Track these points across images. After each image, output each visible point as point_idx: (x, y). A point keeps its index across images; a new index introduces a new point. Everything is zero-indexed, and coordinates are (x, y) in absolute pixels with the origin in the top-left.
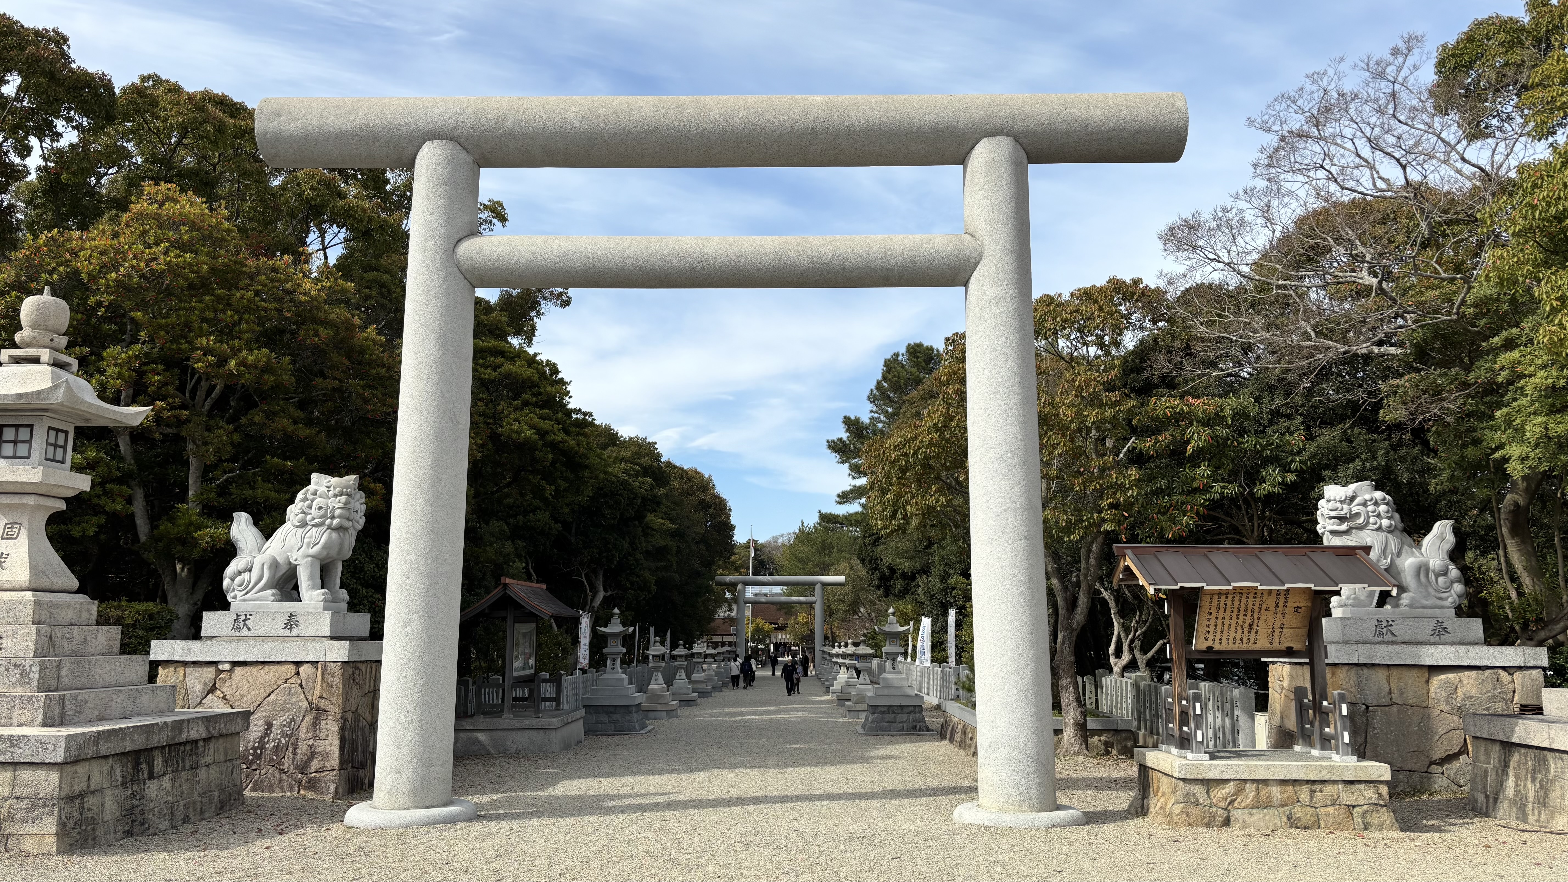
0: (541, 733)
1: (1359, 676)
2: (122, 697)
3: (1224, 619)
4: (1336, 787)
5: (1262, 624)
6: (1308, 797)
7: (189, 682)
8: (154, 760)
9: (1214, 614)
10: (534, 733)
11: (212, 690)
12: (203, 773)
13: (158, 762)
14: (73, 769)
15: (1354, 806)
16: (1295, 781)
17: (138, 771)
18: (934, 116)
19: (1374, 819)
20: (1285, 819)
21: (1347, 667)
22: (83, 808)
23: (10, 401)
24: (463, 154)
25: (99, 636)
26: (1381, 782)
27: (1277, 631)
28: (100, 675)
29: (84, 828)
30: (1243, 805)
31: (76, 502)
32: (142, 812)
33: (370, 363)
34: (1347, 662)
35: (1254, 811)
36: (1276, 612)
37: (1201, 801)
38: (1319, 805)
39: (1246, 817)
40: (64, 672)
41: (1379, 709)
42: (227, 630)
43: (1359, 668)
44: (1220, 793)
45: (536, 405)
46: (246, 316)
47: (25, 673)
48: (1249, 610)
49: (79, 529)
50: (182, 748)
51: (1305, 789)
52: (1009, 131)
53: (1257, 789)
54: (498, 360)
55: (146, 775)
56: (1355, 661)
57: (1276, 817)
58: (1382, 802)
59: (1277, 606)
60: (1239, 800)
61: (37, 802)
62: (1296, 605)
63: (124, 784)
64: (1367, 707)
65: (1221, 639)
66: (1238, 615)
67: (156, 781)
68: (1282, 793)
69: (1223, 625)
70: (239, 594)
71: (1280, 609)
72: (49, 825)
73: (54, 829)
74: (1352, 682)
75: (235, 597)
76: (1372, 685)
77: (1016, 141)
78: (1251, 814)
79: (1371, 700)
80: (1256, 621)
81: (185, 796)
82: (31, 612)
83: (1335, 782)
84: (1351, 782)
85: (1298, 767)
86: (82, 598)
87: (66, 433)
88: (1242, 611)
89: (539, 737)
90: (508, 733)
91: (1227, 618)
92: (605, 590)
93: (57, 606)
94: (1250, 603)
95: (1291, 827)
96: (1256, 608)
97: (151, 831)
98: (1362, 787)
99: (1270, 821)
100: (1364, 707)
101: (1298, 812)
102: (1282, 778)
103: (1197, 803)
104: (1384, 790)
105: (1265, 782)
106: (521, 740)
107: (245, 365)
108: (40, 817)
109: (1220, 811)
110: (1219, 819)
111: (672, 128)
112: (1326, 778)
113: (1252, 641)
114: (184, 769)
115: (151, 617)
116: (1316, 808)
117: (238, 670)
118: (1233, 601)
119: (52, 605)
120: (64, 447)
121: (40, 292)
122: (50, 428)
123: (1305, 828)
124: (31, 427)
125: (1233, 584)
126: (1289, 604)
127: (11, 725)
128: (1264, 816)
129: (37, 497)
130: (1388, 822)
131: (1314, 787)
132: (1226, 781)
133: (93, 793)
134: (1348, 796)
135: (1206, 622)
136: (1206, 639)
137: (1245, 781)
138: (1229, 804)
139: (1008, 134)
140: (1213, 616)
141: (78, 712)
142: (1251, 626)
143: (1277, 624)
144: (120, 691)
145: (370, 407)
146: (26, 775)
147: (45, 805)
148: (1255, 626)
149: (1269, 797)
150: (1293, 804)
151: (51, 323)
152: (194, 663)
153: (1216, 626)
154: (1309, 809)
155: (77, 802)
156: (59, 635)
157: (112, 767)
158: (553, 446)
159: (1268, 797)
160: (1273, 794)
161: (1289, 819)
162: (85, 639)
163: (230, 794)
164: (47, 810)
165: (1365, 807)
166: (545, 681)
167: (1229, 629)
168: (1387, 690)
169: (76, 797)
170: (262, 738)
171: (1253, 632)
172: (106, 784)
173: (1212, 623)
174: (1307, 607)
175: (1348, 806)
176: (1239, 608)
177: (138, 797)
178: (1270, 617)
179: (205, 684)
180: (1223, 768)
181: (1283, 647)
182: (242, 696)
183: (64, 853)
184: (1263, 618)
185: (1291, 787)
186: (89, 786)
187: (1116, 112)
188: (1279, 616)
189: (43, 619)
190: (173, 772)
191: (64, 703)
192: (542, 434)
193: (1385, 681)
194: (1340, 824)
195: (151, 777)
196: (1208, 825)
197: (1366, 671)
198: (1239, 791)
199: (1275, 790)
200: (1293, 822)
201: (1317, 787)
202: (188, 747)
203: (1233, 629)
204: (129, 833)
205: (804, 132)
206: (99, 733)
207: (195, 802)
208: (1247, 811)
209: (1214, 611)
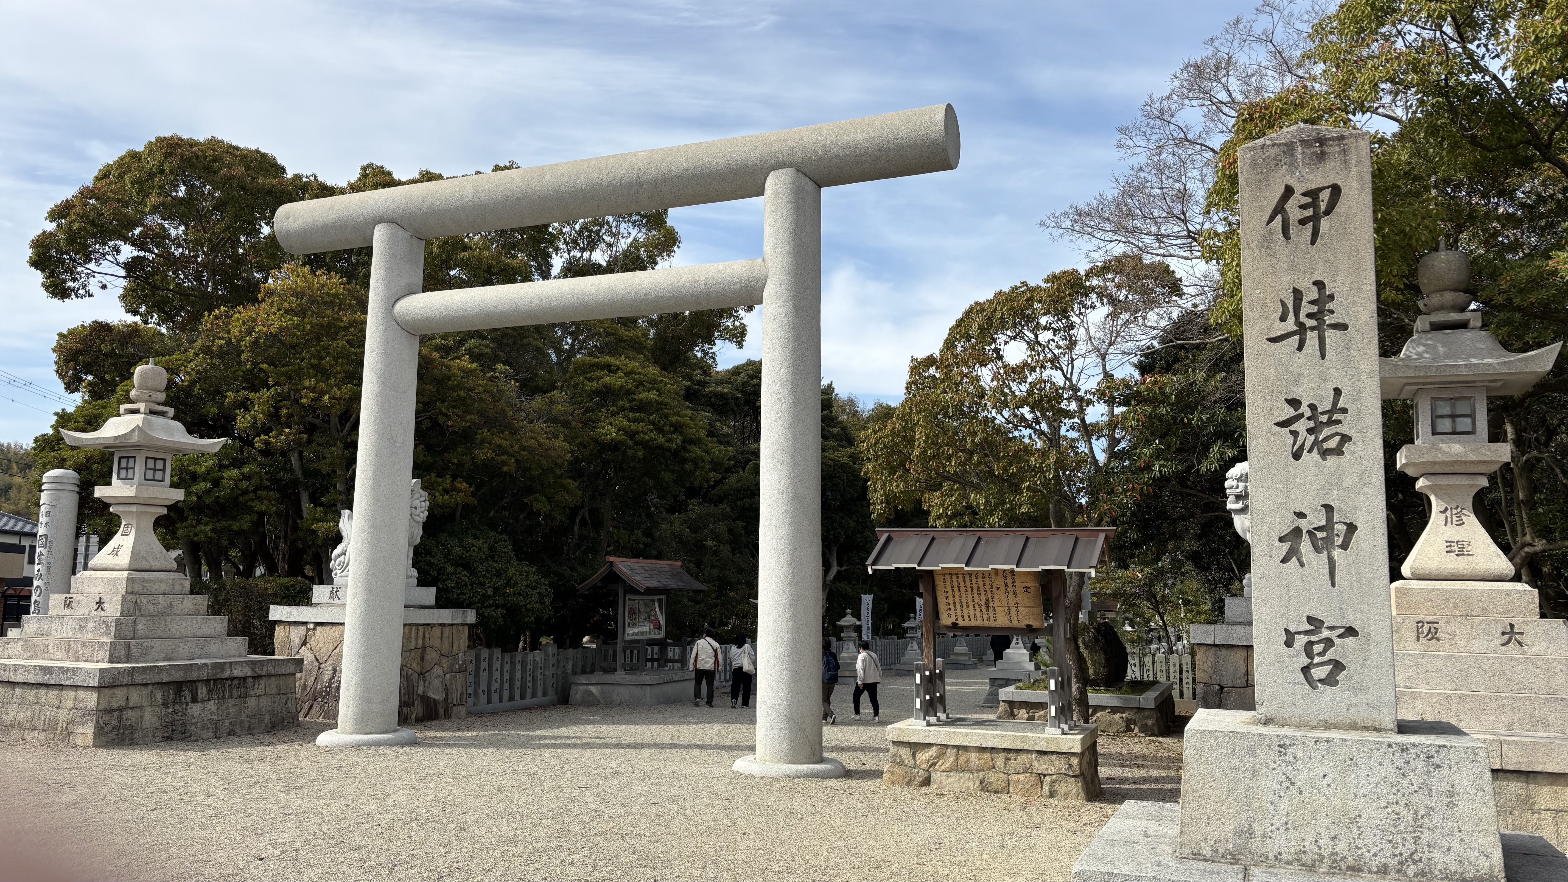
0: (639, 688)
1: (1217, 657)
2: (189, 644)
3: (960, 597)
4: (1030, 756)
5: (997, 603)
6: (1003, 764)
7: (292, 636)
8: (197, 689)
9: (950, 592)
10: (634, 688)
11: (304, 643)
12: (252, 702)
13: (202, 691)
14: (111, 691)
15: (1045, 775)
16: (993, 748)
17: (180, 696)
18: (729, 158)
19: (1061, 788)
20: (977, 783)
21: (1205, 648)
22: (122, 718)
23: (111, 442)
24: (401, 232)
25: (185, 602)
26: (1073, 754)
27: (1013, 610)
28: (177, 630)
29: (122, 731)
30: (943, 768)
31: (174, 508)
32: (184, 725)
33: (453, 389)
34: (1202, 642)
35: (952, 774)
36: (1007, 592)
37: (906, 762)
38: (1012, 772)
39: (943, 779)
40: (140, 627)
41: (1234, 690)
42: (326, 600)
43: (1218, 649)
44: (923, 756)
45: (632, 410)
46: (340, 361)
47: (108, 627)
48: (982, 588)
49: (237, 524)
50: (229, 682)
51: (1002, 756)
52: (791, 163)
53: (957, 754)
54: (598, 373)
55: (189, 699)
56: (1210, 642)
57: (968, 782)
58: (1071, 773)
59: (1006, 586)
60: (940, 763)
61: (86, 712)
62: (1024, 585)
63: (165, 704)
64: (1222, 688)
65: (963, 616)
66: (973, 594)
67: (199, 704)
68: (980, 759)
69: (961, 603)
70: (339, 572)
71: (1010, 589)
72: (90, 728)
73: (92, 731)
74: (1209, 663)
75: (336, 574)
76: (1228, 666)
77: (798, 170)
78: (948, 777)
79: (1226, 681)
80: (991, 600)
81: (230, 716)
82: (125, 586)
83: (1029, 752)
84: (1045, 753)
85: (994, 736)
86: (179, 575)
87: (164, 460)
88: (975, 590)
89: (636, 691)
90: (614, 687)
91: (963, 596)
92: (840, 564)
93: (149, 581)
94: (981, 583)
95: (982, 790)
96: (988, 587)
97: (192, 738)
98: (1054, 757)
99: (964, 784)
100: (1218, 687)
101: (991, 777)
102: (978, 745)
103: (902, 763)
104: (1075, 761)
105: (965, 748)
106: (622, 693)
107: (334, 398)
108: (86, 722)
109: (921, 772)
110: (919, 779)
111: (535, 193)
112: (1019, 748)
113: (992, 619)
114: (231, 697)
115: (287, 588)
116: (1009, 775)
117: (318, 628)
118: (964, 580)
119: (144, 580)
120: (164, 470)
121: (147, 363)
122: (147, 458)
123: (995, 792)
124: (134, 457)
125: (941, 565)
126: (1017, 584)
127: (93, 661)
128: (960, 779)
129: (139, 506)
130: (1074, 791)
131: (1009, 755)
132: (930, 745)
133: (132, 708)
134: (1040, 766)
135: (945, 600)
136: (950, 616)
137: (947, 746)
138: (931, 766)
139: (791, 166)
140: (950, 594)
141: (142, 654)
142: (987, 603)
143: (1012, 603)
144: (188, 641)
145: (450, 423)
146: (81, 694)
147: (90, 714)
148: (991, 604)
149: (967, 761)
150: (989, 769)
151: (150, 384)
152: (295, 623)
153: (955, 603)
154: (1001, 775)
155: (115, 714)
156: (145, 601)
157: (152, 692)
158: (645, 445)
159: (965, 762)
160: (972, 759)
161: (981, 783)
162: (171, 604)
163: (283, 718)
164: (90, 717)
165: (1055, 777)
166: (671, 645)
167: (968, 607)
168: (1244, 671)
169: (115, 710)
170: (330, 680)
171: (991, 610)
172: (145, 703)
173: (951, 600)
174: (1035, 587)
175: (1039, 774)
176: (972, 587)
177: (180, 714)
178: (1003, 596)
179: (300, 639)
180: (926, 734)
181: (1023, 624)
182: (321, 648)
183: (99, 747)
184: (996, 597)
185: (989, 754)
186: (127, 704)
187: (880, 132)
188: (1011, 595)
189: (136, 590)
190: (218, 698)
191: (129, 648)
192: (632, 435)
193: (1242, 662)
194: (1028, 790)
195: (194, 700)
196: (909, 784)
197: (1224, 651)
198: (941, 755)
199: (974, 756)
200: (985, 787)
201: (1012, 755)
202: (236, 682)
203: (971, 607)
204: (169, 738)
205: (630, 185)
206: (133, 668)
207: (242, 722)
208: (945, 774)
209: (949, 589)
